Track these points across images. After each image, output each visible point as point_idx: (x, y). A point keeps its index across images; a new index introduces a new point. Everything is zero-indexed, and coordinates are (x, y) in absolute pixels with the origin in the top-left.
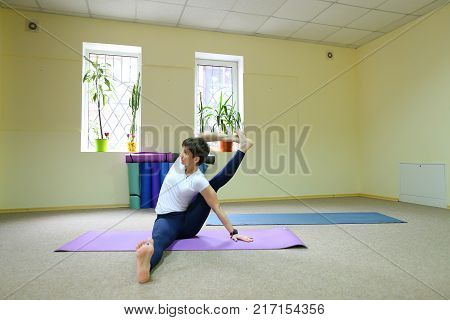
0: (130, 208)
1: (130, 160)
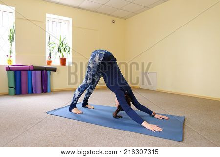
1: (9, 69)
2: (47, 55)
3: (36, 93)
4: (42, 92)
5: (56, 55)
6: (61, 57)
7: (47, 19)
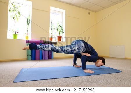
0: (27, 60)
1: (28, 42)
2: (50, 34)
3: (45, 59)
4: (48, 59)
5: (55, 34)
6: (58, 36)
7: (51, 11)
